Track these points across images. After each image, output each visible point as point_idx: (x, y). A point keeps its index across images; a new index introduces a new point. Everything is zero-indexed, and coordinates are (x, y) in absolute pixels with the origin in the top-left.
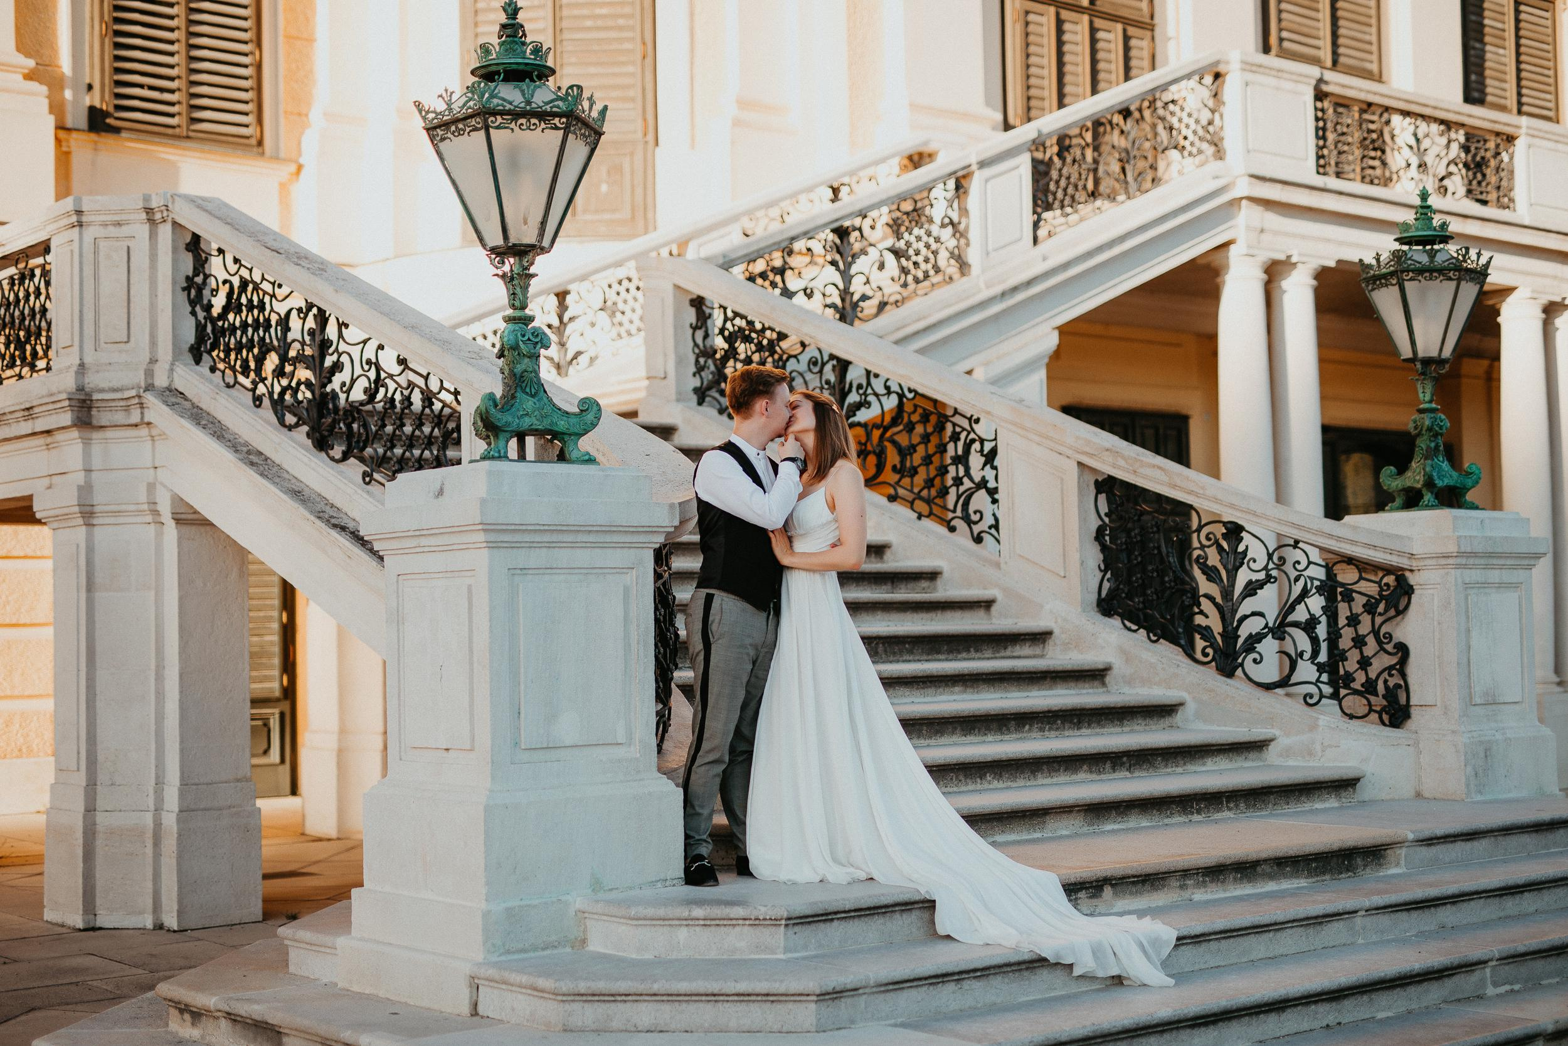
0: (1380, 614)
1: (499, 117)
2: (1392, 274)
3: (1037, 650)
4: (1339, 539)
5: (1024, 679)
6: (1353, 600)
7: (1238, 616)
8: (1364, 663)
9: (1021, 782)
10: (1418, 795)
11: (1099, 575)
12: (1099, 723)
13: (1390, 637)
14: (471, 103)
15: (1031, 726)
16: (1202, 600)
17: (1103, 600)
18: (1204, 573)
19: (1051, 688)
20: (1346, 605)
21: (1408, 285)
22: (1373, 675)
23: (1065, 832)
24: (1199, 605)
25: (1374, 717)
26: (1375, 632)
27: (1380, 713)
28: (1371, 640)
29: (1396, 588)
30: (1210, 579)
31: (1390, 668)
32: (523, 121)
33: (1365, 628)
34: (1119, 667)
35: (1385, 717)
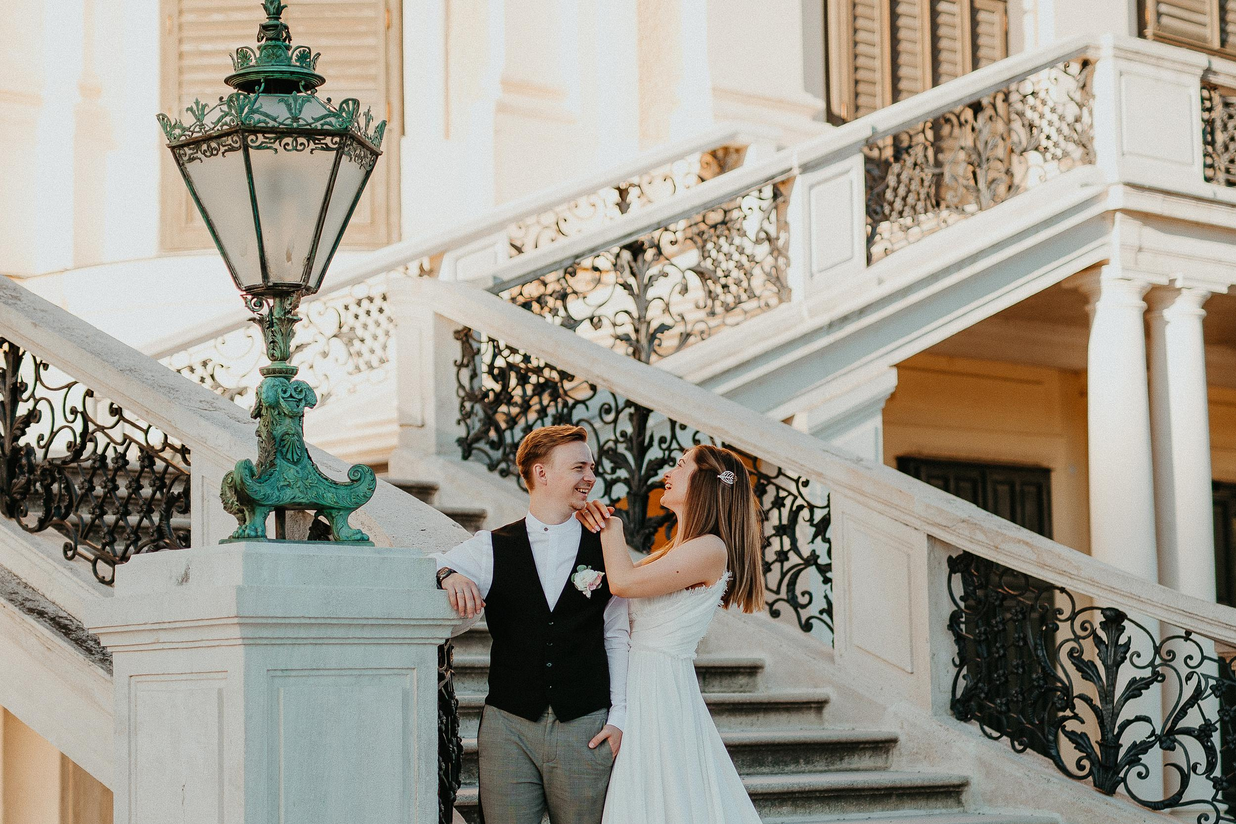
1: (260, 136)
3: (878, 761)
7: (1119, 721)
11: (954, 671)
14: (228, 119)
16: (1077, 701)
17: (958, 701)
18: (1079, 669)
24: (1073, 708)
30: (1086, 677)
32: (289, 140)
34: (979, 782)
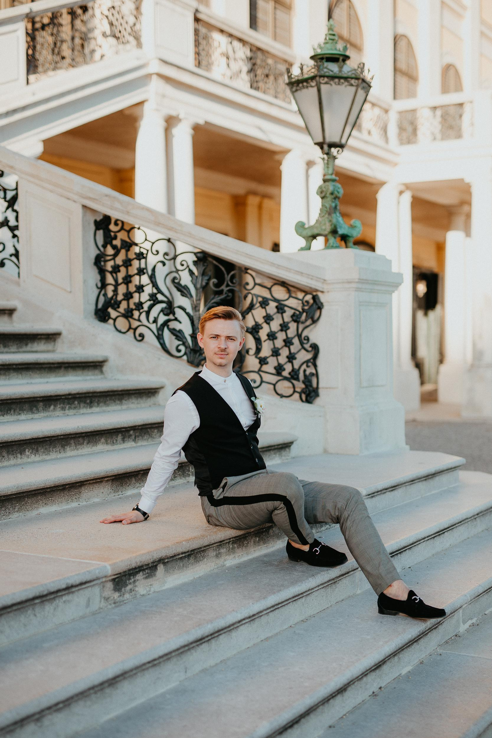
0: (303, 323)
2: (313, 78)
3: (49, 346)
4: (278, 267)
5: (44, 368)
6: (285, 312)
8: (291, 358)
9: (53, 455)
10: (326, 451)
11: (97, 291)
13: (308, 339)
15: (55, 406)
16: (177, 310)
17: (100, 310)
18: (179, 290)
19: (64, 376)
20: (279, 315)
21: (323, 87)
22: (296, 367)
23: (96, 500)
24: (174, 314)
25: (297, 396)
26: (299, 336)
27: (300, 394)
28: (296, 341)
29: (312, 305)
30: (183, 294)
31: (307, 362)
33: (292, 332)
34: (114, 360)
35: (304, 397)
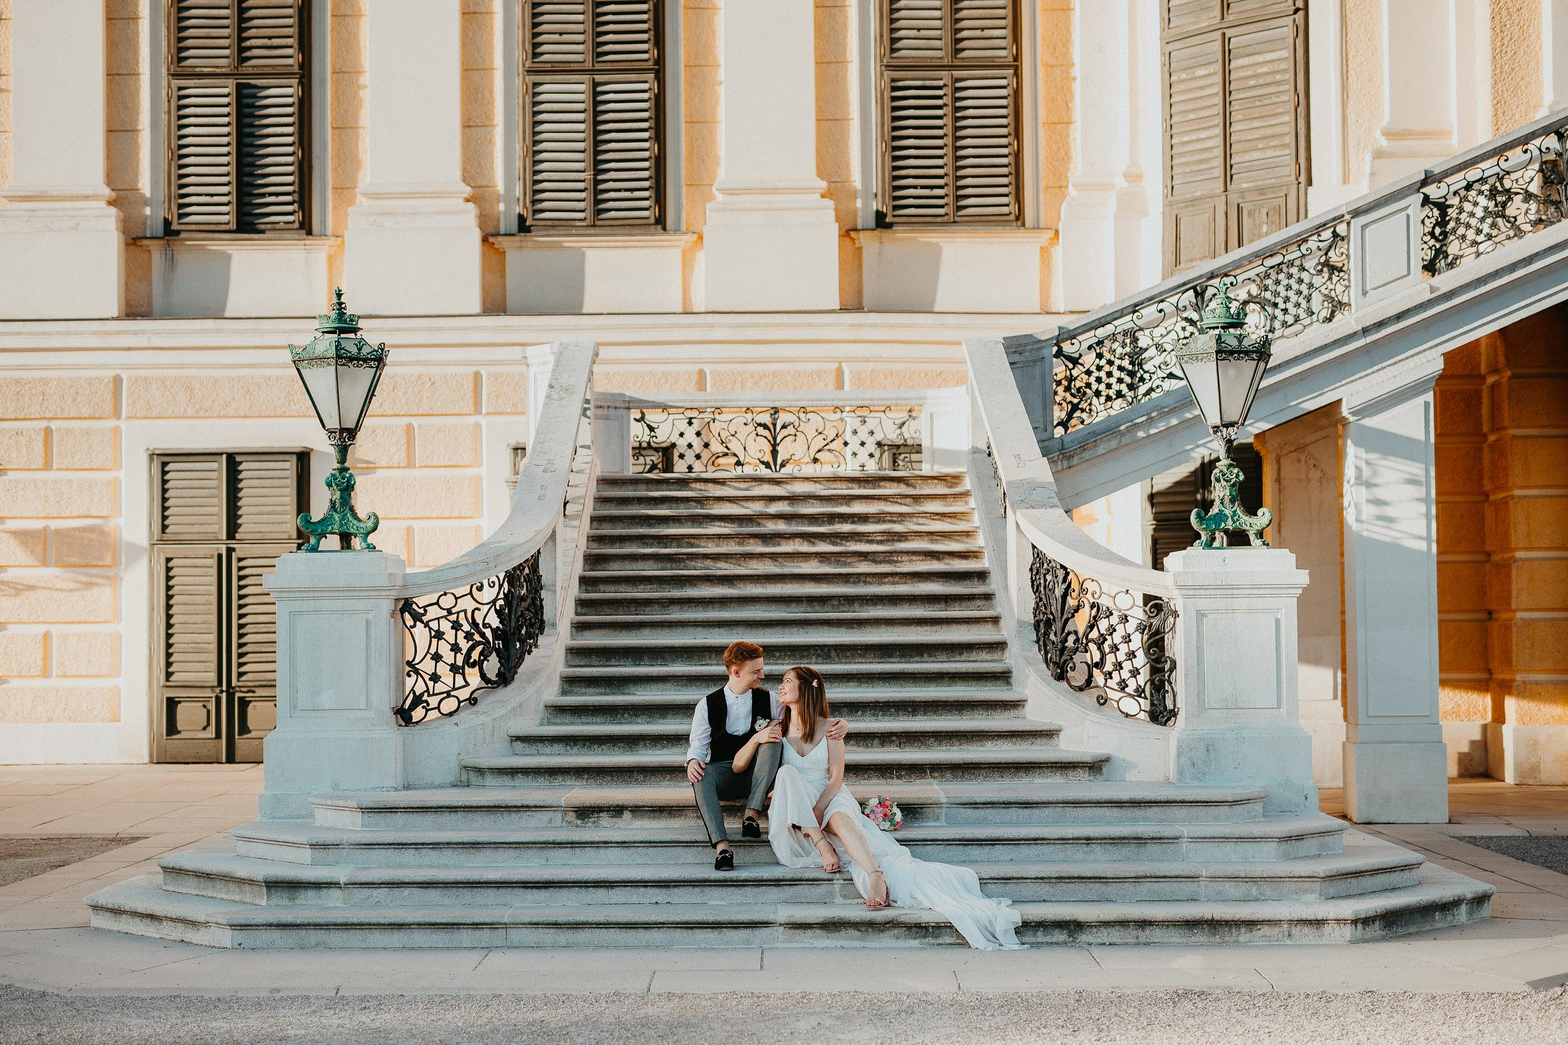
0: (1147, 634)
6: (1128, 622)
8: (1134, 672)
12: (935, 712)
20: (1122, 626)
22: (1141, 683)
25: (1144, 715)
26: (1144, 648)
27: (1150, 713)
35: (1154, 718)
